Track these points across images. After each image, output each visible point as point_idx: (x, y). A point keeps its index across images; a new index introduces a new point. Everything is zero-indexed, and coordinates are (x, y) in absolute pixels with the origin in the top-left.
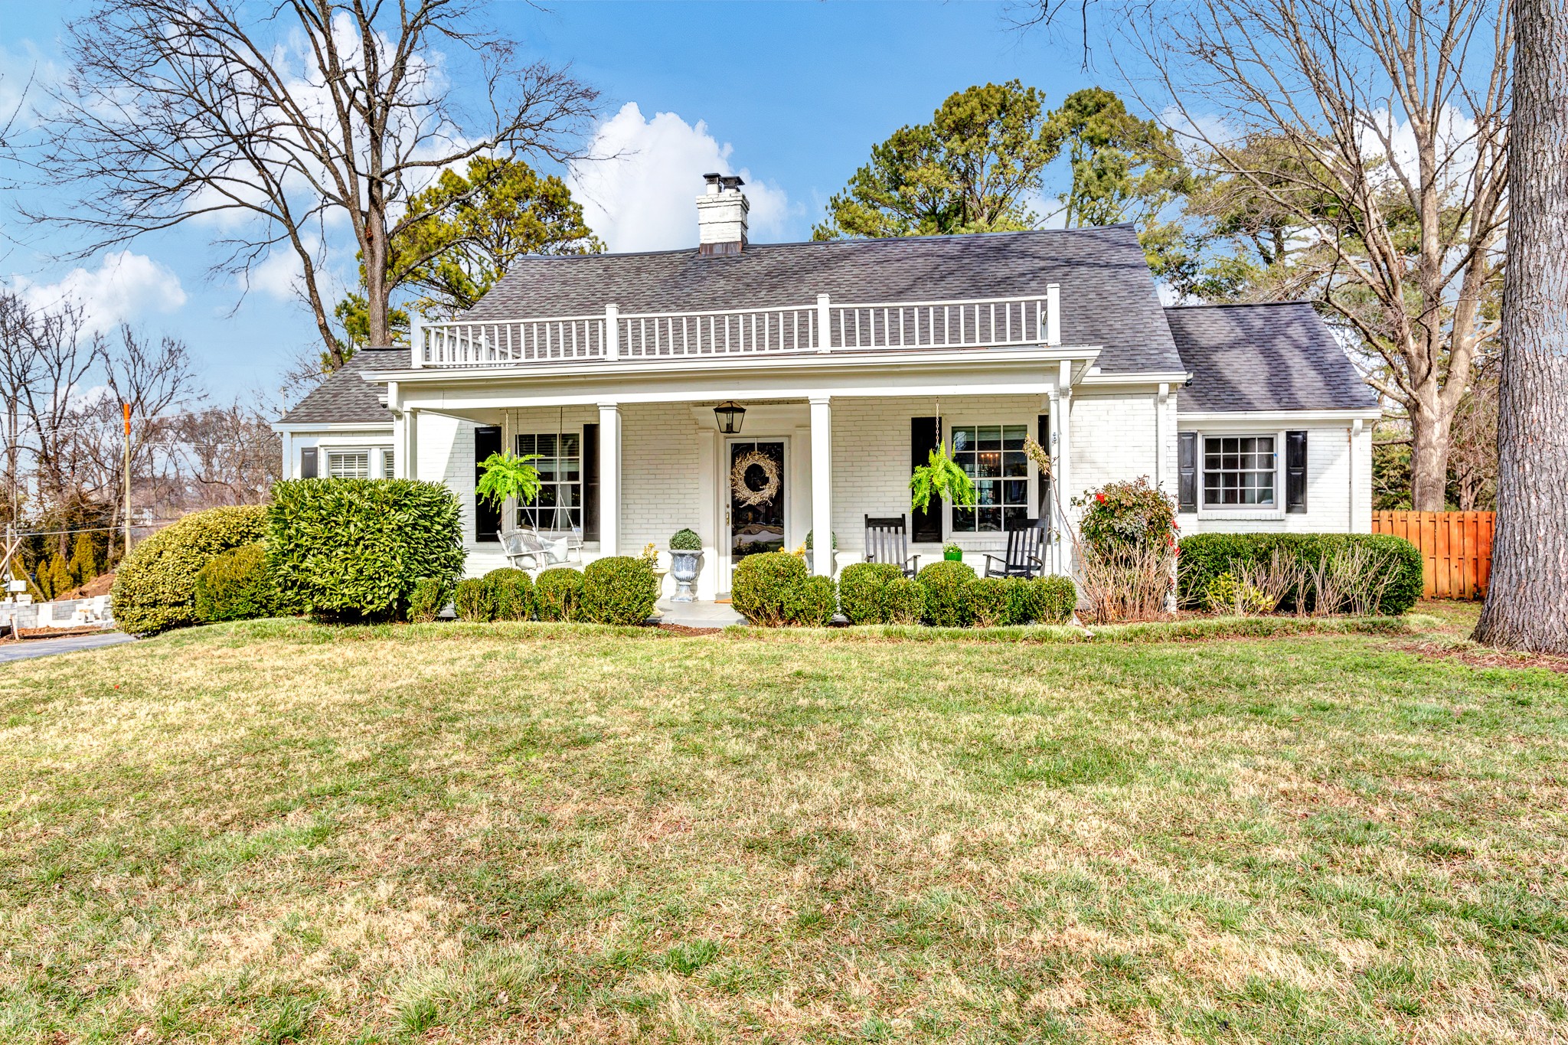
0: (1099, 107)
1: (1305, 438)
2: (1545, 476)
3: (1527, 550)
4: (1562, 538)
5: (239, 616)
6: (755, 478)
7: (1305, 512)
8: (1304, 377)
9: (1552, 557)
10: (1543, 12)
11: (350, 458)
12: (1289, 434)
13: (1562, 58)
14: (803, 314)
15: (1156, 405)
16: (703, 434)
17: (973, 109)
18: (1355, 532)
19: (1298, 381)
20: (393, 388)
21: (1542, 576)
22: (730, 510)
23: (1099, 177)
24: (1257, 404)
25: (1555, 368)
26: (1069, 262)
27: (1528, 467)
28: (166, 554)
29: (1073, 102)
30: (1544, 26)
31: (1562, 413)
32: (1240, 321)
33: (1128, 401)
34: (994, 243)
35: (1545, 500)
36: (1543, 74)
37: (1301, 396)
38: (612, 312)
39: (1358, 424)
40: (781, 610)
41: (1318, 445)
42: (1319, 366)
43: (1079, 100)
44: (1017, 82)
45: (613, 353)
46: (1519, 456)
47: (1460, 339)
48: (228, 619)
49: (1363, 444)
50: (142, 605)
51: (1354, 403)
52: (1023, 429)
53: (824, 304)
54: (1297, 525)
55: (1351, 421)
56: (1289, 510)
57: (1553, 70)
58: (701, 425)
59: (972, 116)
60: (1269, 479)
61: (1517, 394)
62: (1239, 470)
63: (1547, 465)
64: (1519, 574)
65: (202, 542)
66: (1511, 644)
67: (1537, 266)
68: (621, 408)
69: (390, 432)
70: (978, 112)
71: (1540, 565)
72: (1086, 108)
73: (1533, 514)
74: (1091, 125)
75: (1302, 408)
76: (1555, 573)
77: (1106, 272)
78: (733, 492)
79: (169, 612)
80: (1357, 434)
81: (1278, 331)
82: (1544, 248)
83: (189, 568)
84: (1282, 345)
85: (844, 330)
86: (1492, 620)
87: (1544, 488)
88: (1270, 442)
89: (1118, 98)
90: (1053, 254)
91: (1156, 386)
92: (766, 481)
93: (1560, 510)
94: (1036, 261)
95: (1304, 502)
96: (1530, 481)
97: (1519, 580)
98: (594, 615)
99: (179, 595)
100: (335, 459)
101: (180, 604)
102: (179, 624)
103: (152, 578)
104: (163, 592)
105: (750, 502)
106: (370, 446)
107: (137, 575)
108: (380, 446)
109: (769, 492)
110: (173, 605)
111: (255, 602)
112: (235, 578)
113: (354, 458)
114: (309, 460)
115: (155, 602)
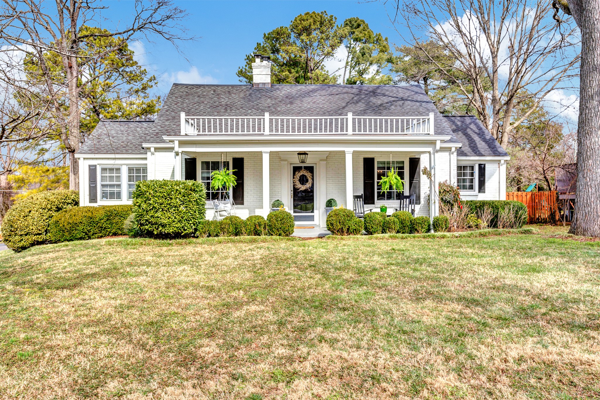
0: (359, 26)
1: (485, 166)
2: (593, 182)
3: (588, 205)
4: (598, 201)
5: (76, 239)
6: (303, 180)
7: (484, 192)
8: (481, 145)
9: (596, 208)
10: (593, 37)
11: (111, 170)
12: (480, 165)
13: (598, 52)
14: (342, 120)
15: (450, 155)
16: (283, 162)
17: (310, 23)
18: (501, 199)
19: (479, 146)
20: (177, 143)
21: (593, 213)
22: (292, 192)
23: (363, 55)
24: (469, 154)
25: (596, 149)
26: (402, 99)
27: (588, 179)
28: (33, 212)
29: (348, 22)
30: (593, 41)
31: (598, 163)
32: (454, 122)
33: (440, 153)
34: (371, 89)
35: (594, 190)
36: (593, 56)
37: (482, 151)
38: (267, 116)
39: (502, 162)
40: (348, 229)
41: (489, 168)
42: (485, 140)
43: (350, 22)
44: (325, 12)
45: (267, 132)
46: (585, 176)
47: (505, 128)
48: (72, 240)
49: (503, 168)
50: (21, 235)
51: (499, 154)
52: (403, 162)
53: (350, 116)
54: (481, 197)
55: (500, 161)
56: (479, 192)
57: (596, 55)
58: (282, 159)
59: (310, 25)
60: (472, 181)
61: (584, 156)
62: (462, 178)
63: (594, 179)
64: (586, 213)
65: (49, 206)
66: (584, 235)
67: (591, 116)
68: (271, 153)
69: (146, 159)
70: (312, 24)
71: (592, 210)
72: (353, 25)
73: (590, 194)
74: (356, 33)
75: (484, 156)
76: (597, 212)
77: (418, 104)
78: (294, 185)
79: (34, 238)
80: (502, 165)
81: (467, 127)
82: (593, 111)
83: (44, 218)
84: (469, 131)
85: (358, 126)
86: (577, 227)
87: (593, 186)
88: (472, 168)
89: (366, 23)
90: (395, 95)
91: (451, 148)
92: (307, 181)
93: (598, 193)
94: (390, 98)
95: (484, 189)
96: (589, 184)
97: (586, 215)
98: (274, 233)
99: (40, 230)
100: (104, 170)
101: (39, 234)
102: (39, 243)
103: (26, 223)
104: (32, 229)
105: (301, 189)
106: (122, 165)
107: (19, 222)
108: (127, 165)
109: (308, 185)
110: (37, 235)
111: (84, 232)
112: (75, 222)
113: (113, 169)
114: (92, 170)
115: (27, 234)
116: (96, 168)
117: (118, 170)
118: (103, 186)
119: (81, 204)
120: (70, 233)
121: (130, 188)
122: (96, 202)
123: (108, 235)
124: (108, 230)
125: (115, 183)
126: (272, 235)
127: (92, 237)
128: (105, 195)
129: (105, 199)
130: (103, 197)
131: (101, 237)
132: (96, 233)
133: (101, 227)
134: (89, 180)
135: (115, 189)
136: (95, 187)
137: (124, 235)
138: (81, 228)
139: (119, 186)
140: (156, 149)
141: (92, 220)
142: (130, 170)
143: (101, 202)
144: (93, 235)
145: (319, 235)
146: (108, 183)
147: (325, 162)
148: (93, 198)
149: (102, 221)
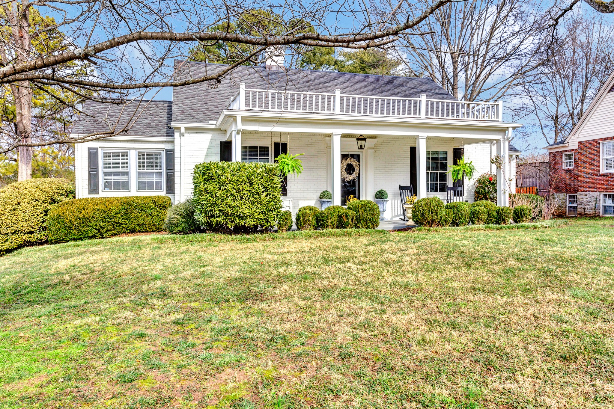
6: (350, 169)
11: (116, 155)
15: (491, 146)
16: (329, 149)
33: (482, 144)
34: (387, 80)
38: (338, 93)
45: (338, 111)
48: (81, 239)
49: (514, 164)
50: (7, 234)
52: (446, 153)
53: (424, 98)
58: (328, 145)
79: (25, 237)
92: (353, 170)
98: (362, 225)
99: (32, 228)
100: (107, 155)
101: (31, 233)
102: (30, 244)
103: (14, 218)
104: (22, 226)
105: (347, 179)
106: (130, 149)
107: (4, 217)
108: (136, 149)
109: (354, 175)
110: (28, 233)
111: (96, 229)
112: (86, 216)
113: (118, 154)
114: (93, 155)
115: (15, 232)
116: (97, 152)
117: (125, 155)
118: (105, 174)
119: (79, 196)
120: (79, 231)
121: (139, 177)
122: (98, 193)
123: (124, 232)
124: (125, 226)
125: (121, 170)
126: (359, 227)
127: (105, 235)
128: (107, 185)
129: (107, 190)
130: (105, 187)
131: (115, 235)
132: (109, 231)
133: (116, 223)
134: (89, 166)
135: (121, 178)
136: (97, 175)
137: (143, 232)
138: (93, 224)
139: (126, 174)
140: (188, 130)
141: (106, 214)
142: (141, 156)
143: (104, 194)
144: (106, 233)
145: (394, 227)
146: (112, 170)
147: (372, 151)
148: (93, 189)
149: (119, 215)
